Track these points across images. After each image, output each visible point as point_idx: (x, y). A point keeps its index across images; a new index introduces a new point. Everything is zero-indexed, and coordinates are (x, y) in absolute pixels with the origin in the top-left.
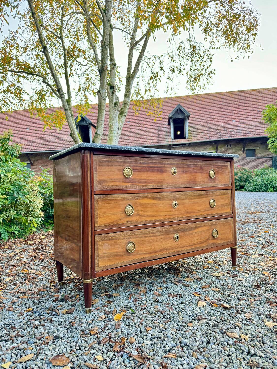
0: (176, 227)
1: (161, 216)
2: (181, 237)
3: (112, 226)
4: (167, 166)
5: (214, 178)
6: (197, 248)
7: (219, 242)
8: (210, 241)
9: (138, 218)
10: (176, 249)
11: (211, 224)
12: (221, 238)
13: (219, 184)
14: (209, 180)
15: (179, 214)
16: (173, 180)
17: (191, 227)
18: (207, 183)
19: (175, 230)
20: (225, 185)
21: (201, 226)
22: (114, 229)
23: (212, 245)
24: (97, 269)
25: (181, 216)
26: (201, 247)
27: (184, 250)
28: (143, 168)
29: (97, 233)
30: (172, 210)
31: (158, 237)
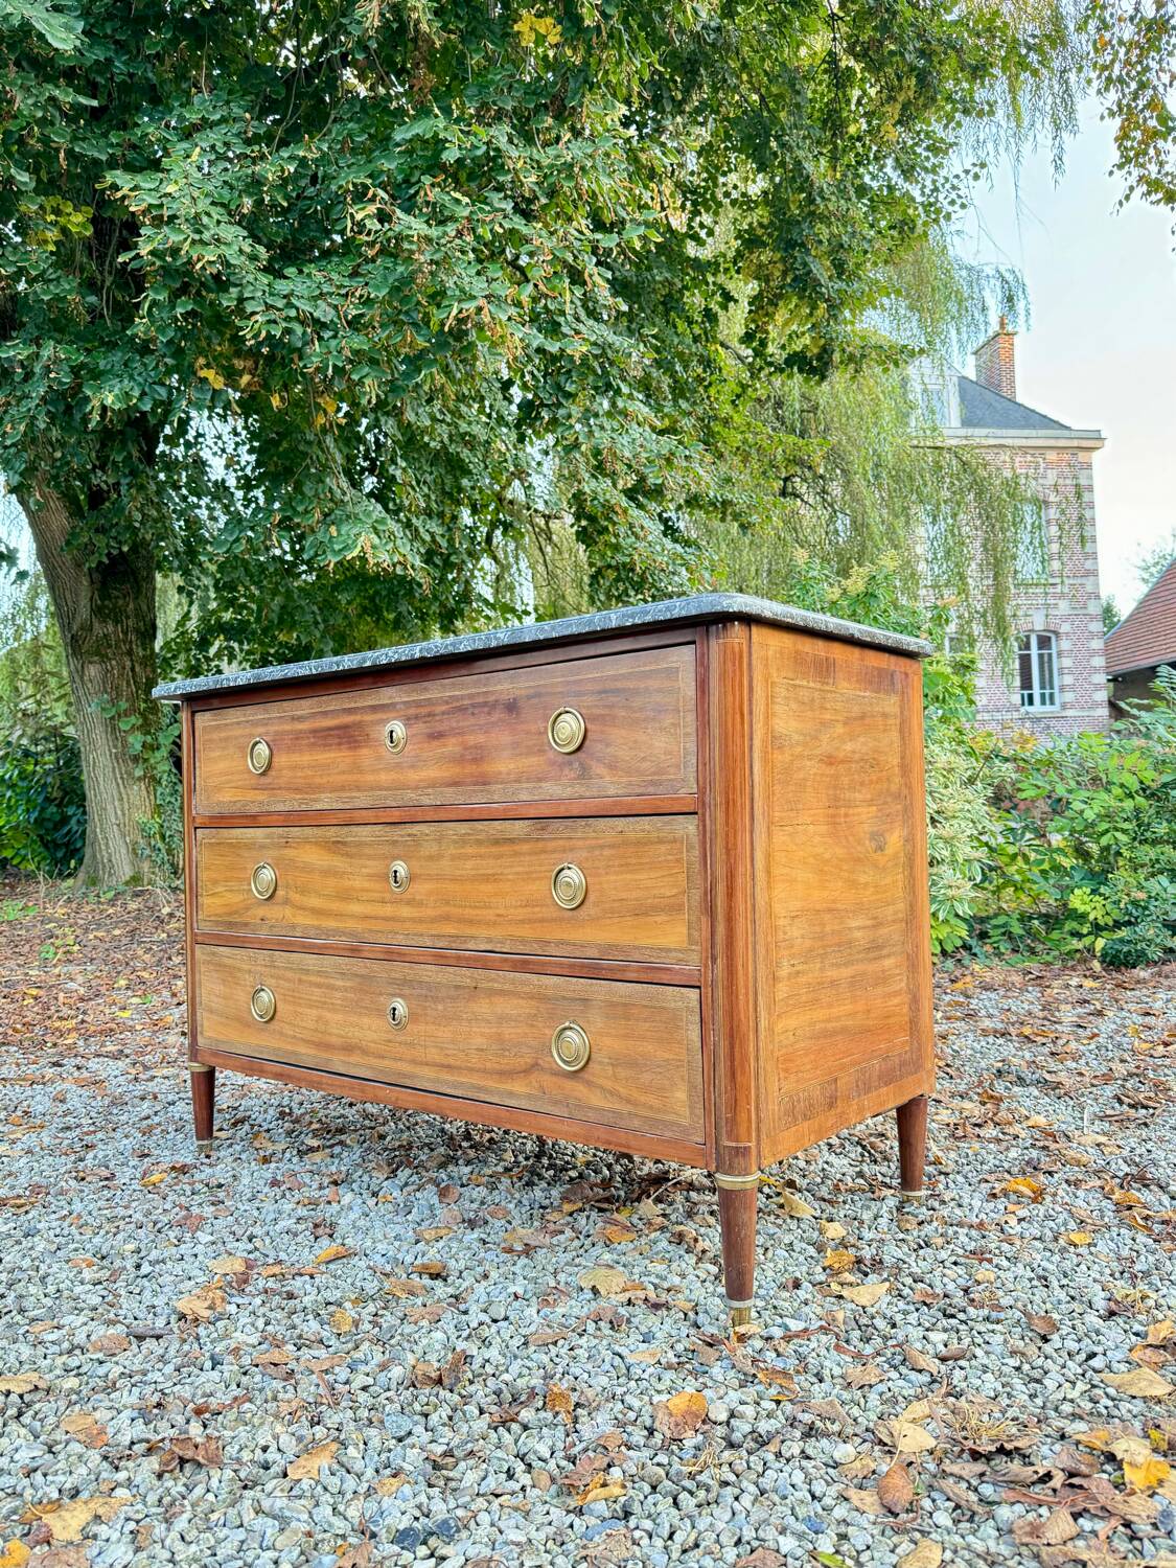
0: (399, 970)
1: (352, 916)
2: (413, 1017)
3: (231, 925)
4: (368, 718)
5: (579, 754)
6: (480, 1089)
7: (596, 1100)
8: (548, 1080)
9: (288, 911)
10: (395, 1059)
11: (550, 992)
12: (608, 1084)
13: (609, 786)
14: (553, 763)
15: (413, 920)
16: (393, 776)
17: (457, 987)
18: (540, 780)
19: (392, 982)
20: (651, 790)
21: (502, 993)
22: (233, 935)
23: (556, 1103)
24: (200, 1040)
25: (421, 928)
26: (499, 1093)
27: (426, 1077)
28: (298, 736)
29: (200, 939)
30: (387, 896)
31: (338, 995)
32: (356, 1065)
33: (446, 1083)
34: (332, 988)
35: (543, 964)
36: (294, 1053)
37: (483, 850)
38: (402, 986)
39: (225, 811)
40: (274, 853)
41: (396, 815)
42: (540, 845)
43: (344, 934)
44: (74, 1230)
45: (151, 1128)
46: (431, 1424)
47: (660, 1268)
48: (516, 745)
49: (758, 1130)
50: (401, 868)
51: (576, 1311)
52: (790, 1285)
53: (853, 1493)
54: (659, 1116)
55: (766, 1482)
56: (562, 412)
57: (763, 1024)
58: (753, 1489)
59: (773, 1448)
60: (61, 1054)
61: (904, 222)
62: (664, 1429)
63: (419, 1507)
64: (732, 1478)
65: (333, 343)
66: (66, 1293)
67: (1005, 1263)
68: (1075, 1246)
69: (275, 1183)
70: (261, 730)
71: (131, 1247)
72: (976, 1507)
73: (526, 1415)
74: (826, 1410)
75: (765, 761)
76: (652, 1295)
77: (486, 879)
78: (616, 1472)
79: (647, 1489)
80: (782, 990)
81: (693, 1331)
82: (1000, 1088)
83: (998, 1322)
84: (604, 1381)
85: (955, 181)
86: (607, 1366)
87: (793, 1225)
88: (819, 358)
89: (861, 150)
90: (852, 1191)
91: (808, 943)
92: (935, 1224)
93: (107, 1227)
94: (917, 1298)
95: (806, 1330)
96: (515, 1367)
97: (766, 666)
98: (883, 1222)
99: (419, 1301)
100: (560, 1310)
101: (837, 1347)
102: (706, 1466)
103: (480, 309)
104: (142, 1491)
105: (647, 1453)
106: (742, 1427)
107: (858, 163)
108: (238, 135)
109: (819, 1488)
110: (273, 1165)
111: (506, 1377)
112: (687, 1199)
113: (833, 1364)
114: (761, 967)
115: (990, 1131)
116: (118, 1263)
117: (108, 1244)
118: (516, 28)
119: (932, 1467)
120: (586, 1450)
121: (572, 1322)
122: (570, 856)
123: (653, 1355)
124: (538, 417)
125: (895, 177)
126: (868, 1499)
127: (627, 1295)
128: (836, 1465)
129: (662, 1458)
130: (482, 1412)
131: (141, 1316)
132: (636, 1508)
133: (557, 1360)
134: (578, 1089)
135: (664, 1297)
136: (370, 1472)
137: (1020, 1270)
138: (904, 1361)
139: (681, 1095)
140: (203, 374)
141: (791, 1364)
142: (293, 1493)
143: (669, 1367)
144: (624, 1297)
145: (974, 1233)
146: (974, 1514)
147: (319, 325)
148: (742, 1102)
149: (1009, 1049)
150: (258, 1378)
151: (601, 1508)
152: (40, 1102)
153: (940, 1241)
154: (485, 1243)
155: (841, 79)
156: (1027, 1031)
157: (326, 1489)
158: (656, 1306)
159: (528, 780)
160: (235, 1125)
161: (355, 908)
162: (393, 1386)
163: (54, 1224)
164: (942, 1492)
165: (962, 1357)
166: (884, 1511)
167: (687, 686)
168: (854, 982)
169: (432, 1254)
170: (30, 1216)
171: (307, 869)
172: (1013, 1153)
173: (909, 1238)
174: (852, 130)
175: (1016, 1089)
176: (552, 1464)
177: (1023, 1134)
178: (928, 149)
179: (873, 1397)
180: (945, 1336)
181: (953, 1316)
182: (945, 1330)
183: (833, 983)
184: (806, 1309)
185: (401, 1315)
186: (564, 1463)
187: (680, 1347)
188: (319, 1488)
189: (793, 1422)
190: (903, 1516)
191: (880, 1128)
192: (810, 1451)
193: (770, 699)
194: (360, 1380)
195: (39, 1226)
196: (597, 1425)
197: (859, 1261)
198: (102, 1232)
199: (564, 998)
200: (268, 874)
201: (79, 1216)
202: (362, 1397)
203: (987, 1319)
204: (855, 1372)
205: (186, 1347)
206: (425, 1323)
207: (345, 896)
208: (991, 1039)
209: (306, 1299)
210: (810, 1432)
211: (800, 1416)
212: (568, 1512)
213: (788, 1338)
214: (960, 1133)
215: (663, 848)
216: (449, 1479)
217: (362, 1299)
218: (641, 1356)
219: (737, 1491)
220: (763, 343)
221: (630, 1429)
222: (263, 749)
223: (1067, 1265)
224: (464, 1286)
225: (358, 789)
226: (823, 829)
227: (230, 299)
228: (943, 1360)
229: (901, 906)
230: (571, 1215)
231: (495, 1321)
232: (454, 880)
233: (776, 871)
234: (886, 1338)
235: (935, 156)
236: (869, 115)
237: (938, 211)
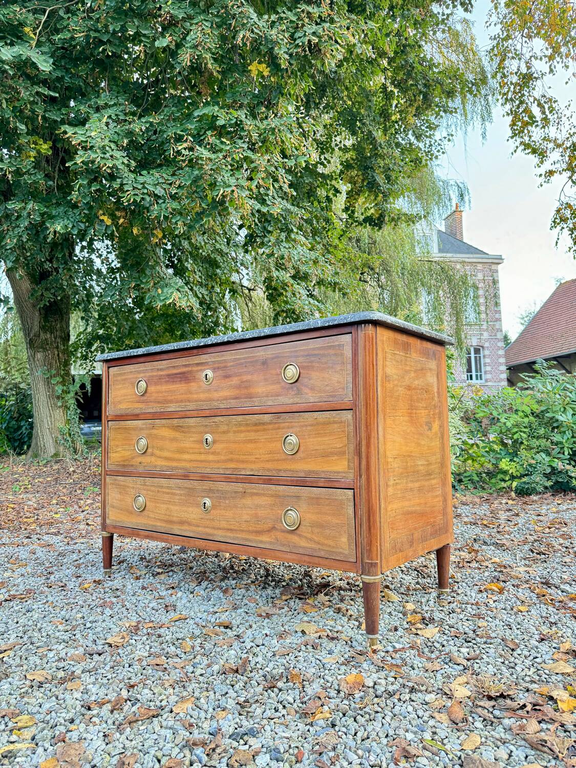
0: (207, 485)
1: (185, 460)
2: (214, 507)
3: (124, 466)
4: (195, 369)
5: (296, 384)
6: (247, 540)
7: (303, 543)
8: (280, 535)
9: (153, 459)
10: (205, 527)
11: (281, 494)
12: (309, 536)
13: (311, 398)
14: (283, 388)
15: (215, 461)
16: (206, 395)
17: (236, 492)
18: (278, 396)
19: (204, 491)
20: (331, 399)
21: (257, 494)
22: (125, 471)
23: (284, 545)
24: (108, 521)
26: (256, 541)
27: (219, 535)
28: (160, 378)
29: (108, 473)
30: (202, 450)
31: (177, 497)
32: (186, 530)
33: (230, 537)
34: (174, 494)
35: (278, 480)
36: (155, 526)
37: (249, 428)
38: (209, 492)
39: (123, 412)
40: (147, 432)
41: (207, 413)
42: (277, 425)
43: (181, 469)
44: (50, 608)
45: (79, 565)
46: (235, 689)
47: (332, 623)
48: (266, 380)
49: (381, 555)
50: (209, 437)
51: (295, 641)
52: (393, 629)
53: (436, 715)
54: (334, 550)
55: (397, 710)
56: (266, 239)
57: (383, 506)
58: (390, 714)
59: (397, 696)
60: (29, 533)
61: (417, 159)
62: (344, 689)
63: (237, 723)
64: (380, 710)
65: (163, 205)
66: (52, 636)
67: (490, 619)
68: (521, 612)
69: (144, 588)
70: (142, 375)
71: (80, 615)
72: (493, 720)
73: (280, 684)
74: (418, 680)
75: (382, 386)
76: (330, 634)
77: (251, 441)
78: (326, 708)
79: (341, 715)
80: (391, 491)
81: (351, 649)
82: (476, 547)
83: (491, 644)
84: (313, 670)
85: (440, 142)
86: (314, 664)
87: (391, 604)
88: (379, 219)
89: (397, 127)
90: (415, 590)
91: (401, 470)
92: (455, 603)
93: (66, 607)
94: (452, 634)
95: (403, 648)
96: (271, 665)
97: (383, 344)
98: (431, 603)
99: (221, 638)
100: (288, 641)
101: (419, 655)
102: (367, 705)
103: (233, 191)
104: (105, 719)
105: (339, 700)
106: (380, 689)
107: (396, 133)
108: (121, 111)
109: (420, 713)
110: (141, 580)
111: (267, 669)
112: (339, 594)
113: (417, 662)
114: (381, 479)
115: (474, 565)
116: (74, 623)
117: (69, 614)
118: (249, 68)
119: (470, 704)
120: (310, 699)
121: (294, 645)
122: (291, 430)
123: (335, 659)
124: (255, 241)
125: (413, 139)
126: (444, 717)
127: (319, 634)
128: (427, 704)
129: (346, 702)
130: (259, 684)
131: (90, 645)
132: (338, 723)
133: (290, 662)
134: (294, 539)
135: (335, 635)
136: (211, 710)
137: (497, 622)
138: (451, 660)
139: (344, 539)
140: (101, 218)
141: (399, 662)
142: (177, 718)
143: (343, 664)
144: (317, 635)
145: (474, 607)
146: (492, 722)
147: (157, 197)
148: (374, 542)
149: (478, 530)
150: (150, 671)
151: (321, 722)
152: (23, 554)
153: (459, 610)
154: (247, 613)
155: (388, 96)
156: (485, 522)
157: (191, 717)
158: (333, 639)
159: (272, 396)
160: (119, 563)
161: (186, 457)
162: (215, 674)
163: (41, 606)
164: (477, 714)
165: (477, 659)
166: (451, 722)
167: (348, 352)
168: (420, 489)
169: (224, 618)
170: (28, 603)
171: (163, 438)
172: (486, 574)
173: (445, 609)
174: (393, 118)
175: (484, 547)
176: (295, 705)
177: (490, 566)
178: (427, 127)
179: (439, 675)
180: (468, 650)
181: (470, 642)
182: (468, 647)
183: (411, 490)
184: (402, 640)
185: (213, 643)
186: (301, 705)
187: (346, 656)
188: (188, 716)
189: (404, 686)
190: (460, 724)
191: (424, 563)
192: (413, 698)
193: (385, 358)
194: (199, 672)
195: (34, 607)
196: (314, 688)
197: (424, 619)
198: (65, 609)
199: (288, 496)
200: (143, 442)
201: (52, 602)
202: (201, 679)
203: (485, 643)
204: (429, 665)
205: (114, 658)
206: (225, 647)
207: (181, 451)
208: (469, 526)
209: (167, 638)
210: (413, 691)
211: (407, 684)
212: (306, 725)
213: (396, 651)
214: (461, 565)
215: (336, 425)
216: (248, 712)
217: (194, 637)
218: (328, 660)
219: (383, 715)
220: (353, 212)
221: (329, 690)
222: (143, 384)
223: (519, 620)
224: (241, 631)
225: (189, 401)
226: (407, 418)
227: (117, 184)
228: (468, 660)
229: (438, 456)
230: (286, 600)
231: (258, 646)
232: (235, 442)
233: (388, 436)
234: (440, 651)
235: (430, 130)
236: (401, 112)
237: (432, 155)
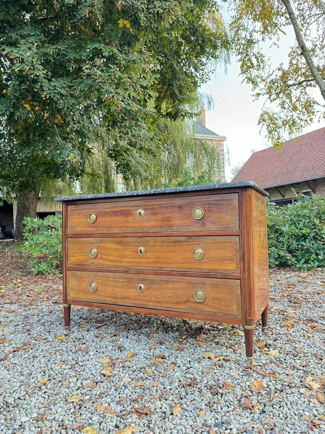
0: (141, 276)
1: (125, 262)
2: (146, 289)
3: (80, 265)
4: (132, 208)
5: (202, 220)
6: (169, 307)
7: (208, 309)
8: (192, 305)
9: (102, 261)
10: (140, 301)
11: (193, 282)
12: (212, 305)
13: (210, 227)
14: (194, 222)
15: (146, 263)
16: (140, 224)
17: (162, 281)
18: (189, 226)
19: (139, 280)
20: (225, 229)
21: (176, 282)
22: (81, 268)
23: (195, 310)
24: (68, 298)
25: (149, 265)
26: (176, 308)
27: (151, 305)
28: (106, 213)
29: (69, 269)
30: (137, 256)
31: (120, 283)
32: (127, 302)
33: (158, 306)
34: (118, 282)
35: (190, 274)
36: (104, 300)
37: (170, 244)
38: (143, 281)
39: (79, 233)
40: (98, 245)
41: (141, 235)
42: (189, 243)
43: (122, 267)
46: (197, 396)
47: (219, 351)
48: (181, 217)
49: (254, 314)
50: (142, 249)
51: (208, 364)
53: (311, 400)
54: (227, 312)
55: (290, 399)
58: (289, 402)
61: (195, 82)
63: (213, 417)
64: (281, 400)
65: (66, 101)
67: (298, 343)
68: (310, 337)
69: (96, 337)
70: (93, 211)
71: (71, 358)
73: (220, 391)
75: (253, 222)
77: (171, 252)
81: (240, 366)
83: (308, 356)
85: (208, 73)
86: (227, 377)
88: (175, 114)
89: (184, 62)
92: (274, 334)
94: (285, 353)
95: (266, 363)
97: (253, 198)
98: (261, 335)
99: (165, 365)
101: (277, 366)
102: (273, 398)
106: (272, 388)
107: (184, 66)
108: (38, 40)
109: (303, 400)
110: (91, 332)
111: (204, 382)
112: (211, 333)
113: (279, 370)
116: (70, 363)
118: (119, 22)
122: (198, 246)
123: (236, 372)
125: (193, 70)
126: (315, 401)
128: (302, 394)
130: (207, 392)
132: (265, 410)
134: (202, 306)
135: (226, 358)
136: (193, 410)
137: (302, 344)
138: (295, 368)
139: (235, 307)
140: (25, 105)
141: (270, 371)
142: (179, 418)
145: (285, 336)
147: (62, 95)
148: (252, 308)
150: (140, 390)
153: (278, 338)
154: (168, 348)
159: (185, 226)
161: (126, 260)
163: (40, 353)
165: (307, 366)
166: (320, 403)
167: (236, 203)
169: (157, 352)
171: (109, 249)
173: (271, 338)
176: (236, 402)
178: (200, 64)
179: (295, 377)
181: (296, 356)
182: (298, 360)
185: (164, 369)
192: (293, 391)
193: (254, 207)
197: (265, 345)
199: (197, 283)
200: (94, 251)
203: (305, 356)
204: (286, 372)
206: (171, 371)
207: (123, 256)
209: (134, 368)
210: (289, 387)
211: (284, 383)
212: (250, 413)
213: (264, 365)
215: (228, 244)
216: (214, 410)
217: (149, 366)
218: (233, 373)
219: (285, 403)
221: (246, 391)
222: (93, 216)
223: (312, 342)
224: (173, 360)
225: (127, 227)
227: (38, 86)
228: (303, 367)
230: (185, 339)
231: (189, 368)
232: (160, 252)
234: (286, 363)
235: (202, 66)
236: (186, 54)
237: (203, 80)
